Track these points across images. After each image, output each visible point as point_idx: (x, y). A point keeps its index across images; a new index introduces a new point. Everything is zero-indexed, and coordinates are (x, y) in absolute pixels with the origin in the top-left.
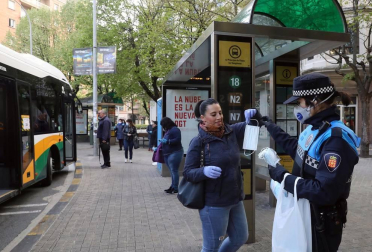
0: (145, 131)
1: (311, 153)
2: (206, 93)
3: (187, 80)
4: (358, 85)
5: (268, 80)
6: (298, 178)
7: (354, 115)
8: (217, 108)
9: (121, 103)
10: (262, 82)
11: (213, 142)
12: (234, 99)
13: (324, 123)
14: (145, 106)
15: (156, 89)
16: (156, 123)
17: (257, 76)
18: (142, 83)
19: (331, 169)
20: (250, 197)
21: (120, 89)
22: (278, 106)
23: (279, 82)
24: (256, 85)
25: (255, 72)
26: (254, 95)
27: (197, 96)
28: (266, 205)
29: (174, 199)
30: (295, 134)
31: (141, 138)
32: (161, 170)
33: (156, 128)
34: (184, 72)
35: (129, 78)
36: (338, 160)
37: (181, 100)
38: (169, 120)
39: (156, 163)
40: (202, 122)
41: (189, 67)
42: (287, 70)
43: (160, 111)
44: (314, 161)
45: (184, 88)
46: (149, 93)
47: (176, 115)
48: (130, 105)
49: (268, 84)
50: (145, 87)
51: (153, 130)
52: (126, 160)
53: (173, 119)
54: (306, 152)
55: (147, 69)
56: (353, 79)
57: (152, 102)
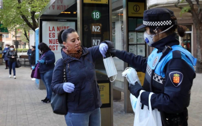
0: (26, 54)
1: (157, 71)
2: (74, 23)
3: (58, 14)
4: (193, 16)
5: (122, 13)
6: (151, 94)
7: (190, 40)
8: (75, 35)
9: (7, 32)
10: (117, 15)
11: (72, 62)
12: (96, 29)
13: (166, 47)
14: (26, 34)
15: (34, 21)
16: (34, 47)
17: (114, 10)
18: (23, 16)
19: (176, 84)
20: (108, 105)
21: (6, 21)
22: (130, 34)
23: (130, 15)
24: (113, 17)
25: (112, 7)
26: (111, 25)
27: (66, 26)
28: (122, 111)
29: (48, 108)
30: (144, 55)
31: (23, 59)
32: (38, 85)
33: (34, 51)
34: (56, 7)
35: (13, 12)
36: (181, 77)
37: (53, 29)
38: (45, 45)
39: (34, 79)
40: (64, 47)
41: (60, 4)
42: (136, 5)
43: (38, 38)
44: (159, 77)
45: (56, 20)
46: (29, 24)
47: (50, 41)
48: (13, 33)
49: (122, 16)
50: (26, 20)
51: (32, 53)
52: (10, 76)
53: (48, 45)
54: (153, 71)
55: (27, 5)
56: (189, 11)
57: (31, 31)
